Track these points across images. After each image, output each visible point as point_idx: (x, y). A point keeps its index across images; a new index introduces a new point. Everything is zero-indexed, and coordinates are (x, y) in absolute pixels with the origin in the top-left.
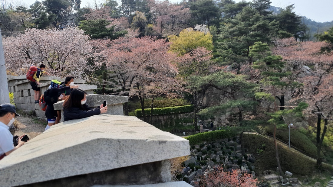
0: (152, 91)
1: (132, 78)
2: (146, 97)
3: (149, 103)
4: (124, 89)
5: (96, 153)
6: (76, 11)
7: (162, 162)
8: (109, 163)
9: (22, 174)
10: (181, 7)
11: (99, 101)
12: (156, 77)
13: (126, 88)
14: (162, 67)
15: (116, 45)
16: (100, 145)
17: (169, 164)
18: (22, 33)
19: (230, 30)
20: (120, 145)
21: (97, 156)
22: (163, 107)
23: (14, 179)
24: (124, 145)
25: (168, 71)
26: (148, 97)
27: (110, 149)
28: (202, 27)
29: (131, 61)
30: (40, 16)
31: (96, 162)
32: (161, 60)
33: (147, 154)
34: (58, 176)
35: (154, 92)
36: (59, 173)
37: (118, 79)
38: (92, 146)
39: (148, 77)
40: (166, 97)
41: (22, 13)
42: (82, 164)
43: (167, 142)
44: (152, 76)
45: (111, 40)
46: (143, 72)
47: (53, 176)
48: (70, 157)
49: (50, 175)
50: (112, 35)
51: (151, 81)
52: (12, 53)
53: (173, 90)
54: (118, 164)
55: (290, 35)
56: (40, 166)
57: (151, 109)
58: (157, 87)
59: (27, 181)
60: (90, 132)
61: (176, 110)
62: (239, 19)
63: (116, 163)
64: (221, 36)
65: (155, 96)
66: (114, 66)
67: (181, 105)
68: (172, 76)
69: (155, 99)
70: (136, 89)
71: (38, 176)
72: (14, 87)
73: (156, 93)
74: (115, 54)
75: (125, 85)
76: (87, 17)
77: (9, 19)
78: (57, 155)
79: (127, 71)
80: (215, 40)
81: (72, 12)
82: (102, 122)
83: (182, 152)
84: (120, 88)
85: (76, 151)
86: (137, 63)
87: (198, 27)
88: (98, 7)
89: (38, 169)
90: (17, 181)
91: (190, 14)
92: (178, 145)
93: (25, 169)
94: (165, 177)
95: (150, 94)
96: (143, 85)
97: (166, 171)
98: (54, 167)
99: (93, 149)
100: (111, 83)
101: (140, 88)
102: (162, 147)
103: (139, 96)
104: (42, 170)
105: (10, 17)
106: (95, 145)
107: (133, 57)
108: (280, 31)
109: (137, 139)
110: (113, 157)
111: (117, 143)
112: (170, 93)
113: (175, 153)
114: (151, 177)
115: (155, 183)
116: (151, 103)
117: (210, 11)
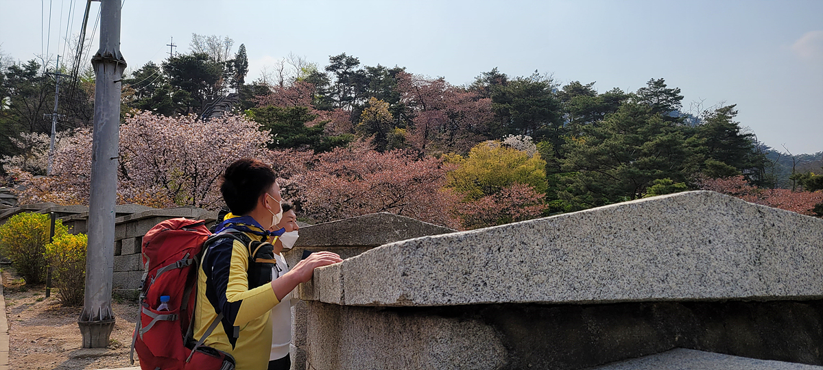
6: (233, 91)
10: (473, 95)
15: (326, 165)
19: (589, 150)
28: (521, 140)
30: (153, 95)
45: (315, 154)
47: (588, 289)
50: (318, 143)
54: (762, 285)
55: (732, 171)
59: (519, 292)
62: (611, 127)
63: (757, 281)
64: (567, 163)
74: (325, 182)
76: (261, 102)
81: (225, 91)
87: (511, 139)
88: (284, 85)
91: (493, 110)
107: (367, 192)
108: (709, 162)
110: (747, 257)
117: (539, 106)
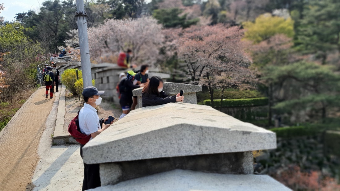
0: (223, 81)
1: (202, 67)
2: (215, 87)
3: (219, 94)
4: (193, 79)
5: (179, 138)
7: (245, 154)
8: (191, 149)
9: (114, 152)
11: (174, 89)
12: (228, 66)
13: (196, 78)
14: (235, 56)
15: (188, 34)
16: (184, 130)
17: (252, 156)
18: (102, 24)
19: (316, 14)
20: (203, 132)
21: (180, 141)
22: (234, 99)
23: (107, 156)
24: (206, 132)
25: (241, 61)
26: (218, 87)
27: (193, 135)
29: (202, 50)
30: (117, 7)
31: (179, 147)
32: (235, 48)
33: (230, 144)
34: (144, 157)
35: (225, 83)
36: (145, 154)
37: (189, 68)
38: (176, 130)
39: (219, 67)
40: (238, 88)
41: (102, 5)
42: (166, 147)
43: (251, 133)
44: (223, 65)
45: (183, 29)
46: (214, 61)
47: (140, 156)
48: (155, 139)
49: (137, 155)
50: (184, 24)
51: (222, 71)
52: (93, 42)
53: (246, 81)
54: (200, 151)
56: (130, 146)
57: (220, 100)
58: (228, 78)
59: (118, 158)
60: (173, 118)
61: (248, 102)
63: (199, 150)
64: (304, 21)
65: (226, 87)
66: (185, 55)
67: (255, 97)
68: (245, 66)
69: (226, 90)
70: (206, 79)
71: (127, 155)
72: (95, 74)
73: (227, 83)
74: (187, 43)
75: (194, 75)
76: (161, 6)
77: (91, 11)
78: (144, 137)
79: (197, 60)
80: (297, 25)
81: (146, 2)
82: (179, 109)
83: (267, 144)
84: (190, 77)
85: (162, 134)
86: (209, 52)
87: (277, 12)
89: (128, 148)
90: (110, 158)
92: (263, 137)
93: (117, 148)
94: (247, 169)
95: (220, 85)
96: (213, 75)
97: (248, 163)
98: (142, 148)
99: (176, 134)
100: (181, 72)
101: (210, 78)
102: (246, 138)
103: (209, 87)
104: (131, 149)
105: (92, 9)
106: (179, 129)
107: (205, 46)
109: (220, 127)
110: (195, 143)
111: (199, 130)
112: (242, 84)
113: (260, 145)
114: (232, 168)
115: (237, 174)
116: (221, 94)
